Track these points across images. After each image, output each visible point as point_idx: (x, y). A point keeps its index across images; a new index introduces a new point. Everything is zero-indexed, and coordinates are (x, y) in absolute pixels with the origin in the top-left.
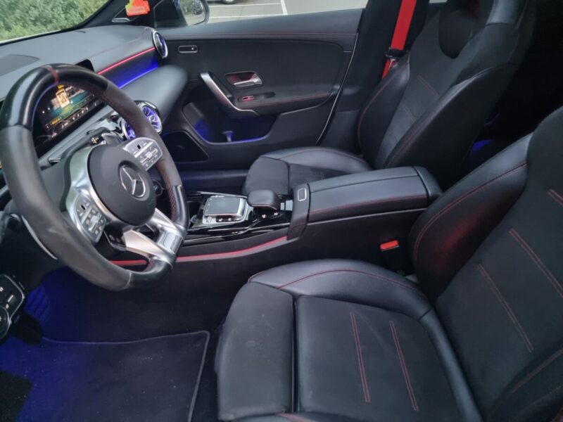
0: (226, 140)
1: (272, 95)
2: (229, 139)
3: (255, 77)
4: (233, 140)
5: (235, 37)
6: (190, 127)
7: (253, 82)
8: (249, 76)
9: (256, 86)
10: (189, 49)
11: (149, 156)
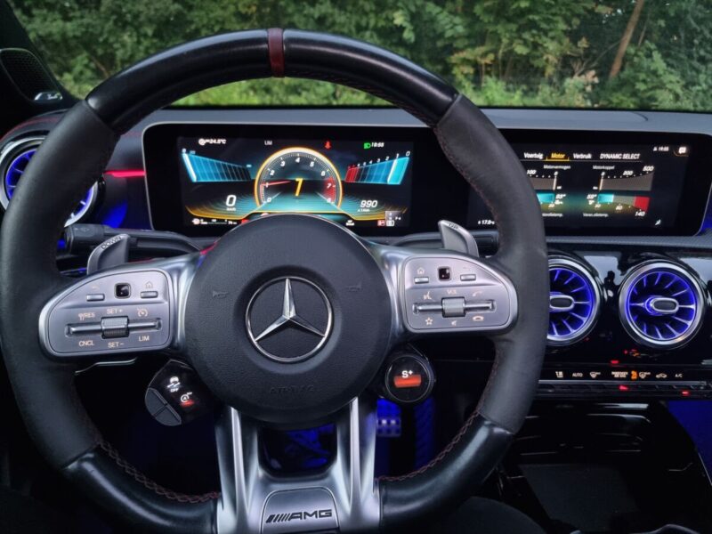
11: (449, 306)
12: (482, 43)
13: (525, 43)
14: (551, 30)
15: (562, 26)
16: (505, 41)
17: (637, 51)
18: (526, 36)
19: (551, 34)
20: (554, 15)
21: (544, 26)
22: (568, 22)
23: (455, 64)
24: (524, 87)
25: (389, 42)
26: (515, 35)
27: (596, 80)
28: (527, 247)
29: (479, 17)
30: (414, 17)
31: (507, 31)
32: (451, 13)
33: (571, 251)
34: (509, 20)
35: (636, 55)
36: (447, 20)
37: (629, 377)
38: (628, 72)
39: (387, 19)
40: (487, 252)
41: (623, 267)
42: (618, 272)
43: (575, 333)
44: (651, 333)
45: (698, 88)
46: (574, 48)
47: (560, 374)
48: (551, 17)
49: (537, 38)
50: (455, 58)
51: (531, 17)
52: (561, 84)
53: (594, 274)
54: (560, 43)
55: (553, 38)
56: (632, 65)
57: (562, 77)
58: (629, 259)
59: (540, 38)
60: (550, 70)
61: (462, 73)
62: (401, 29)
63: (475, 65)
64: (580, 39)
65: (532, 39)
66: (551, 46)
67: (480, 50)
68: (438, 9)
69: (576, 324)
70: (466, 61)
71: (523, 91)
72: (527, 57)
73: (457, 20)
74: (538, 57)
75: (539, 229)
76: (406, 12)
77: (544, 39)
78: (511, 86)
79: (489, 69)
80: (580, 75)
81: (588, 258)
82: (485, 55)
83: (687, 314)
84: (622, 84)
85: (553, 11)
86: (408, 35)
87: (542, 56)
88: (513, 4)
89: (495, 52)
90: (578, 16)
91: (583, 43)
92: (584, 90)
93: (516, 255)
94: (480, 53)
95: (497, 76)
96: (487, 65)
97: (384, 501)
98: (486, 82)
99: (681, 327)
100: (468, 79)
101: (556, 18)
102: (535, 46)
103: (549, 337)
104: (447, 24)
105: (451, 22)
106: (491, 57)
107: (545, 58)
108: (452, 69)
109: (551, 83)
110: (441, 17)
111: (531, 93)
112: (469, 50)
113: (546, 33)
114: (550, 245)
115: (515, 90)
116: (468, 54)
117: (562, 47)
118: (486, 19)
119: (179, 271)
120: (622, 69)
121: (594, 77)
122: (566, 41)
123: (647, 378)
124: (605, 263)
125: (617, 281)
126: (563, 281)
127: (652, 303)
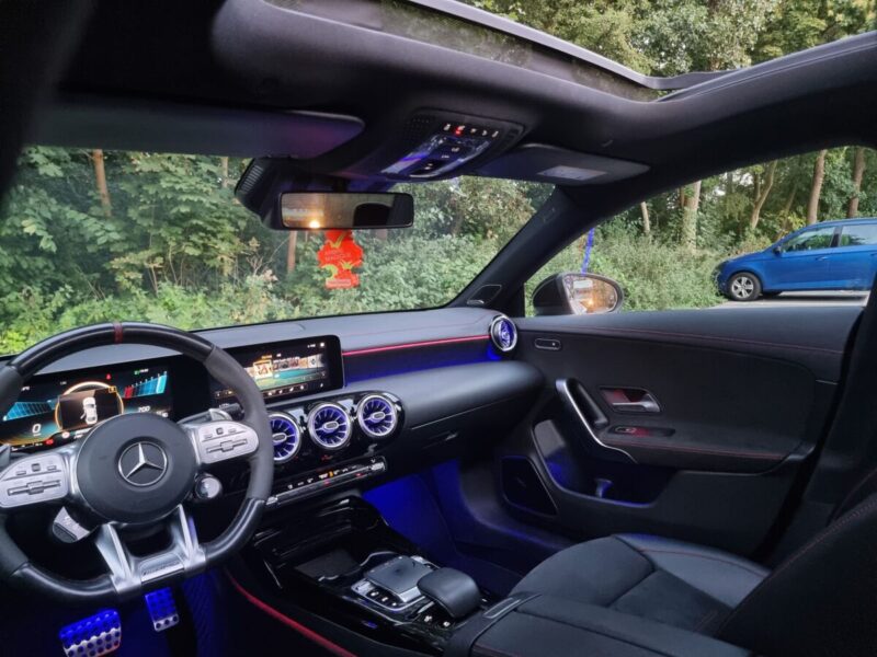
0: (593, 493)
1: (670, 433)
2: (600, 492)
3: (648, 399)
4: (605, 496)
5: (638, 335)
6: (539, 458)
7: (642, 407)
8: (639, 396)
9: (648, 413)
10: (549, 344)
11: (224, 446)
12: (146, 247)
13: (195, 245)
14: (219, 232)
15: (229, 228)
16: (172, 244)
17: (305, 246)
18: (194, 238)
19: (220, 236)
20: (219, 218)
21: (210, 228)
22: (235, 224)
23: (116, 270)
24: (206, 289)
25: (19, 251)
26: (181, 238)
27: (275, 278)
28: (258, 411)
29: (135, 221)
30: (51, 224)
31: (171, 234)
32: (99, 218)
33: (281, 409)
34: (172, 223)
35: (306, 250)
36: (98, 226)
37: (329, 477)
38: (302, 266)
39: (13, 226)
40: (237, 416)
41: (307, 412)
42: (305, 416)
43: (291, 453)
44: (329, 442)
45: (365, 274)
46: (247, 248)
47: (291, 486)
48: (215, 220)
49: (206, 241)
50: (116, 263)
51: (194, 222)
52: (243, 281)
53: (295, 420)
54: (231, 242)
55: (223, 240)
56: (305, 259)
57: (242, 275)
58: (307, 407)
59: (209, 240)
60: (228, 270)
61: (129, 279)
62: (36, 238)
63: (142, 270)
64: (250, 239)
65: (201, 242)
66: (224, 247)
67: (145, 254)
68: (82, 216)
69: (290, 448)
70: (130, 267)
71: (205, 292)
72: (200, 258)
73: (110, 227)
74: (212, 258)
75: (261, 401)
76: (39, 219)
77: (214, 240)
78: (190, 288)
79: (160, 272)
80: (258, 274)
81: (291, 412)
82: (152, 259)
83: (343, 428)
84: (301, 276)
85: (217, 214)
86: (47, 244)
87: (216, 256)
88: (172, 208)
89: (163, 255)
90: (243, 218)
91: (254, 243)
92: (266, 287)
93: (254, 416)
94: (146, 257)
95: (172, 279)
96: (156, 269)
97: (207, 553)
98: (160, 288)
99: (342, 435)
100: (138, 286)
101: (220, 221)
102: (206, 248)
103: (276, 459)
104: (97, 231)
105: (102, 229)
106: (160, 260)
107: (219, 258)
108: (113, 277)
109: (231, 280)
110: (86, 224)
111: (213, 293)
112: (131, 254)
113: (214, 235)
114: (268, 409)
115: (196, 292)
116: (131, 258)
117: (234, 247)
118: (145, 223)
119: (69, 456)
120: (297, 262)
121: (271, 275)
122: (237, 241)
123: (339, 474)
124: (298, 412)
125: (305, 421)
126: (278, 426)
127: (325, 427)
